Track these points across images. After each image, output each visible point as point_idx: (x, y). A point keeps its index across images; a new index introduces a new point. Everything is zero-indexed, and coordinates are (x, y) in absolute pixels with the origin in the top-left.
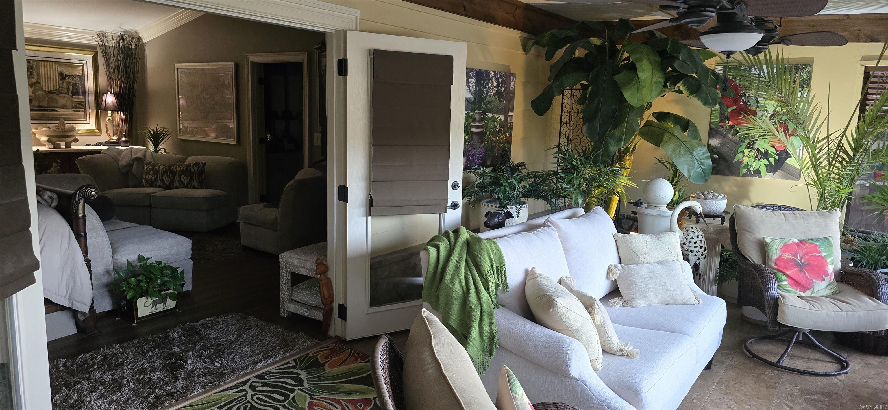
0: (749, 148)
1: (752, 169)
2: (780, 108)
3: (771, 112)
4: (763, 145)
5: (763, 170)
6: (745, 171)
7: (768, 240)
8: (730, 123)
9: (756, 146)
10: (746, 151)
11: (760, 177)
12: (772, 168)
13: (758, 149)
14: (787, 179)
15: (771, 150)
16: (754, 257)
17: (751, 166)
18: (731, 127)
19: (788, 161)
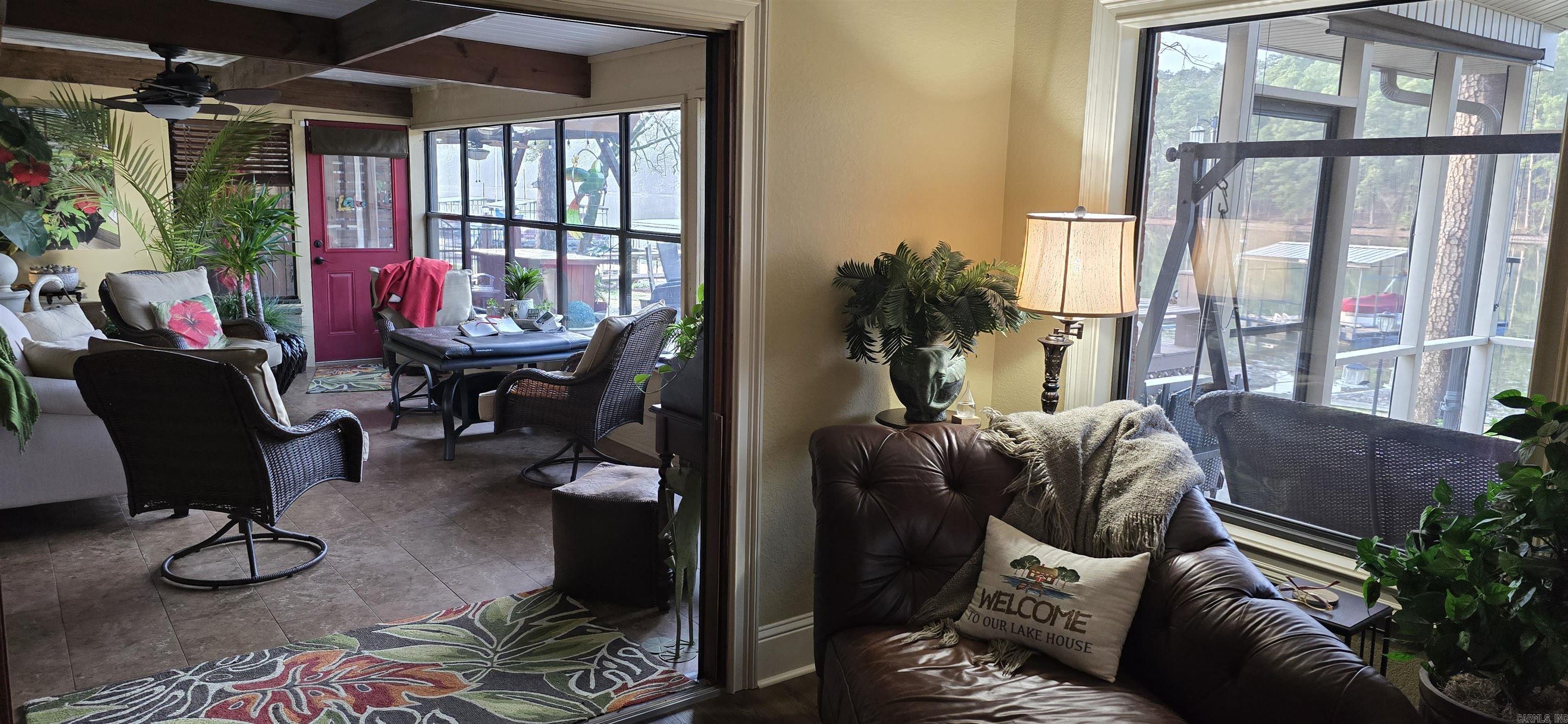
0: (49, 213)
1: (57, 239)
2: (79, 163)
3: (69, 168)
4: (66, 208)
5: (73, 240)
6: (49, 242)
7: (155, 304)
8: (15, 181)
9: (58, 209)
10: (46, 217)
11: (71, 248)
12: (86, 236)
13: (61, 214)
14: (105, 247)
15: (79, 214)
16: (144, 324)
17: (56, 235)
18: (18, 186)
19: (102, 226)
